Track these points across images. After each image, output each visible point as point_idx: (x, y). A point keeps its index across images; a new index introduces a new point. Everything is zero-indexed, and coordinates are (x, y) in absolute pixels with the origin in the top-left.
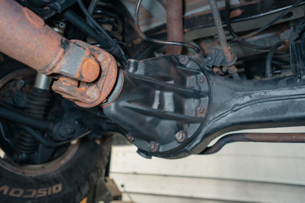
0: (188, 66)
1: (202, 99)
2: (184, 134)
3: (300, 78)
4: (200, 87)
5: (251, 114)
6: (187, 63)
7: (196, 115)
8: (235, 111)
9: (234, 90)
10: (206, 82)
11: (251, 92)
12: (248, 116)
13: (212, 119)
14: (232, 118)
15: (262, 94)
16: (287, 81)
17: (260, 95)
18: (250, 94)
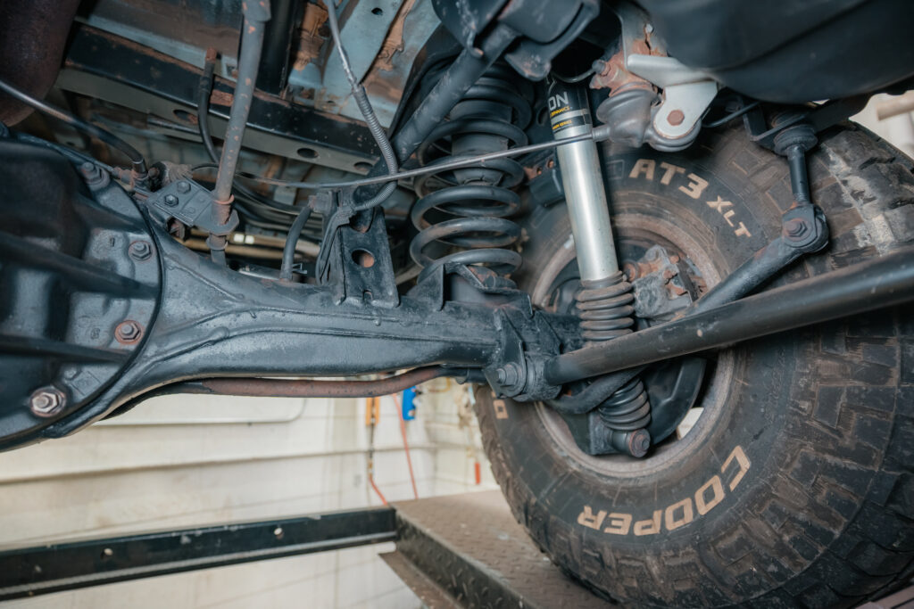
0: (105, 199)
1: (134, 302)
2: (62, 395)
3: (343, 299)
4: (133, 269)
5: (250, 354)
6: (103, 190)
7: (110, 342)
8: (214, 342)
9: (220, 295)
10: (154, 259)
11: (257, 307)
12: (243, 356)
13: (153, 353)
14: (206, 358)
15: (276, 316)
16: (322, 300)
17: (273, 316)
18: (254, 310)
